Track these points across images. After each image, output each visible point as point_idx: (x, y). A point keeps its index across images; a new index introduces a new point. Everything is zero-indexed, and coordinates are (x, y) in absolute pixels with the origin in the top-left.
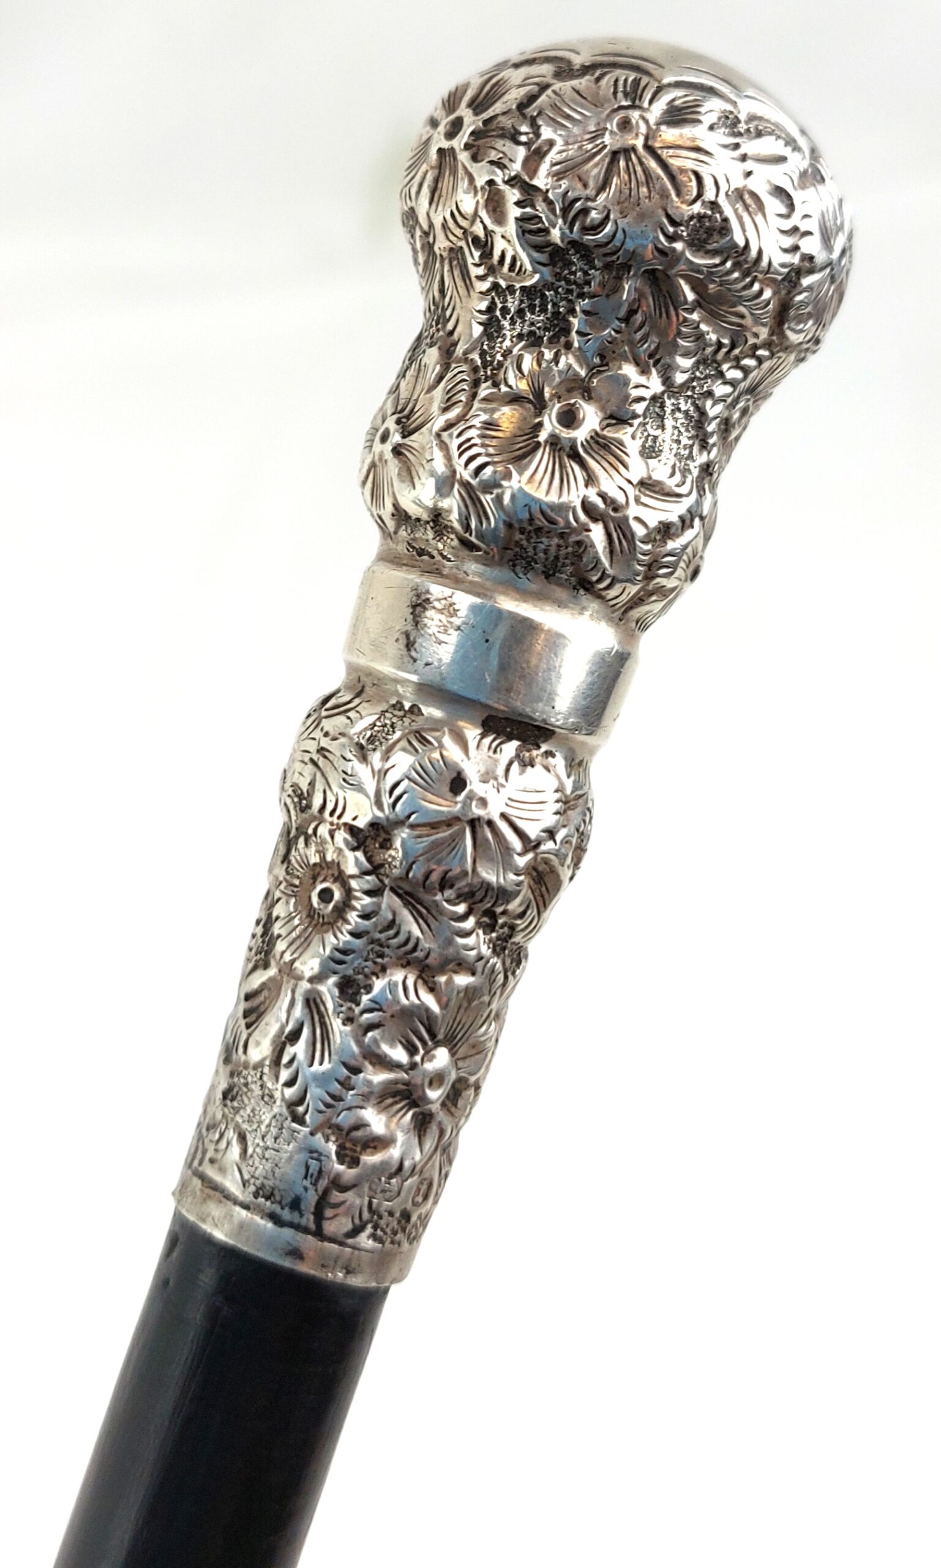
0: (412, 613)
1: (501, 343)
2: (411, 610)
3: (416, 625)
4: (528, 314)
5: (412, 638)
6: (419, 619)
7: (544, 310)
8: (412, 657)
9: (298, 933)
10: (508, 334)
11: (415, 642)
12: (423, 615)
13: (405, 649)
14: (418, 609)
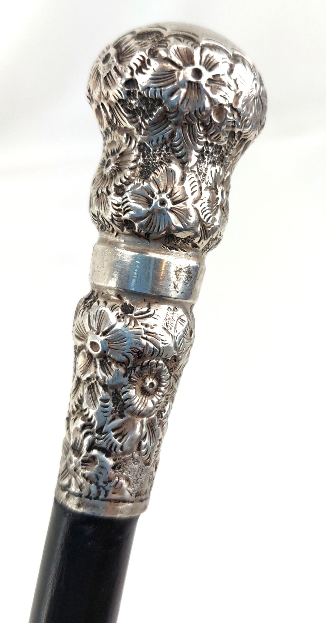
0: (175, 274)
1: (204, 165)
2: (175, 273)
3: (177, 279)
4: (214, 154)
5: (176, 284)
6: (178, 276)
7: (219, 153)
8: (176, 291)
9: (139, 402)
10: (207, 162)
11: (177, 285)
12: (180, 275)
13: (174, 288)
14: (177, 272)
